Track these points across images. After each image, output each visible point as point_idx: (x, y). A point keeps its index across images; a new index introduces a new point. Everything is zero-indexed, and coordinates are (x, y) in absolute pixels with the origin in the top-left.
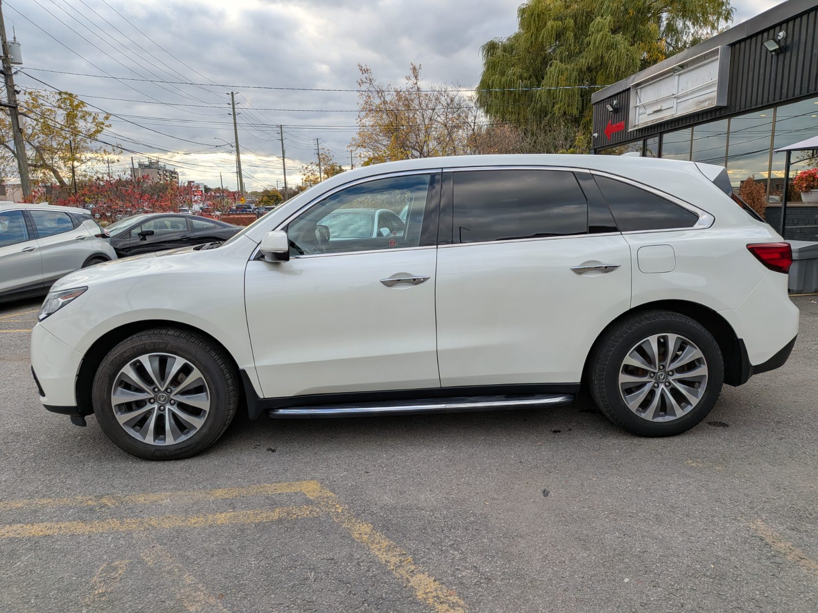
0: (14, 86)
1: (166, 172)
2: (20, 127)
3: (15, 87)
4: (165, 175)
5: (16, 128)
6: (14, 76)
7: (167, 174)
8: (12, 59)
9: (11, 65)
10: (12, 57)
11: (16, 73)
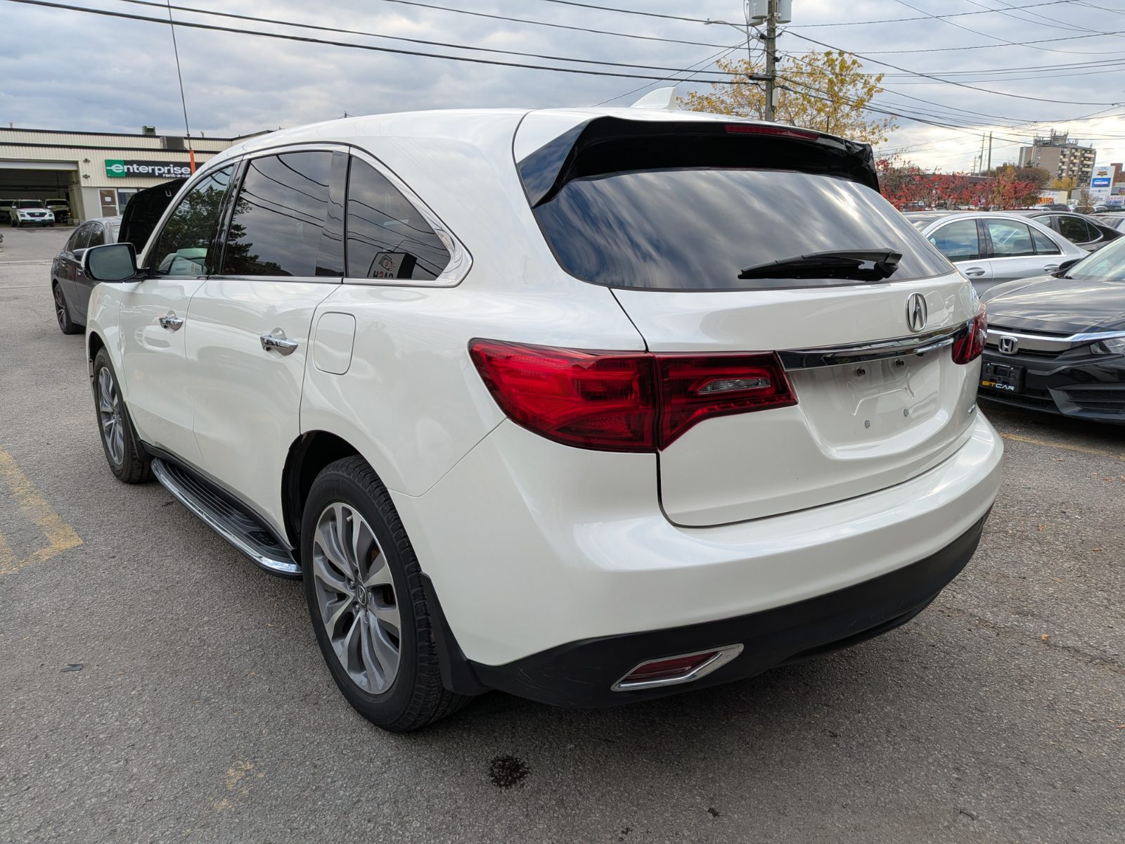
0: (774, 52)
1: (1077, 150)
2: (773, 104)
3: (776, 53)
4: (1073, 155)
5: (769, 106)
6: (777, 39)
7: (1078, 154)
8: (779, 17)
9: (777, 24)
10: (780, 15)
11: (780, 34)
